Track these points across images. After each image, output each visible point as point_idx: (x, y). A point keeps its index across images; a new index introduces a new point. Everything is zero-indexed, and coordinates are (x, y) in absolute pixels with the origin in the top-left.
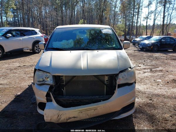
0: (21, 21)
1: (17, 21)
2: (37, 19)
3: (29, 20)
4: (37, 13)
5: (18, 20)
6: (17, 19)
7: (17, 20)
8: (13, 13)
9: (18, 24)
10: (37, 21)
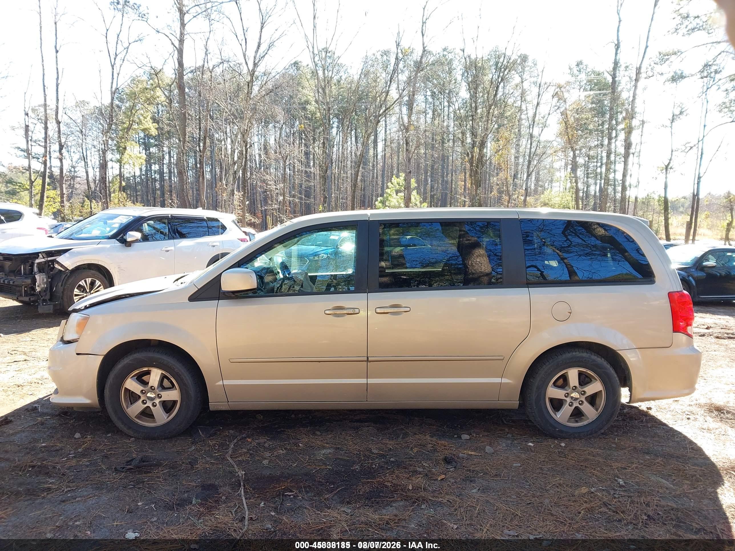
0: (170, 178)
1: (157, 177)
2: (231, 172)
3: (199, 173)
4: (233, 152)
5: (161, 173)
6: (155, 167)
7: (155, 172)
8: (147, 146)
9: (158, 186)
10: (231, 179)
